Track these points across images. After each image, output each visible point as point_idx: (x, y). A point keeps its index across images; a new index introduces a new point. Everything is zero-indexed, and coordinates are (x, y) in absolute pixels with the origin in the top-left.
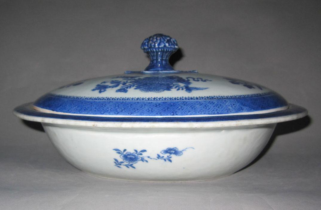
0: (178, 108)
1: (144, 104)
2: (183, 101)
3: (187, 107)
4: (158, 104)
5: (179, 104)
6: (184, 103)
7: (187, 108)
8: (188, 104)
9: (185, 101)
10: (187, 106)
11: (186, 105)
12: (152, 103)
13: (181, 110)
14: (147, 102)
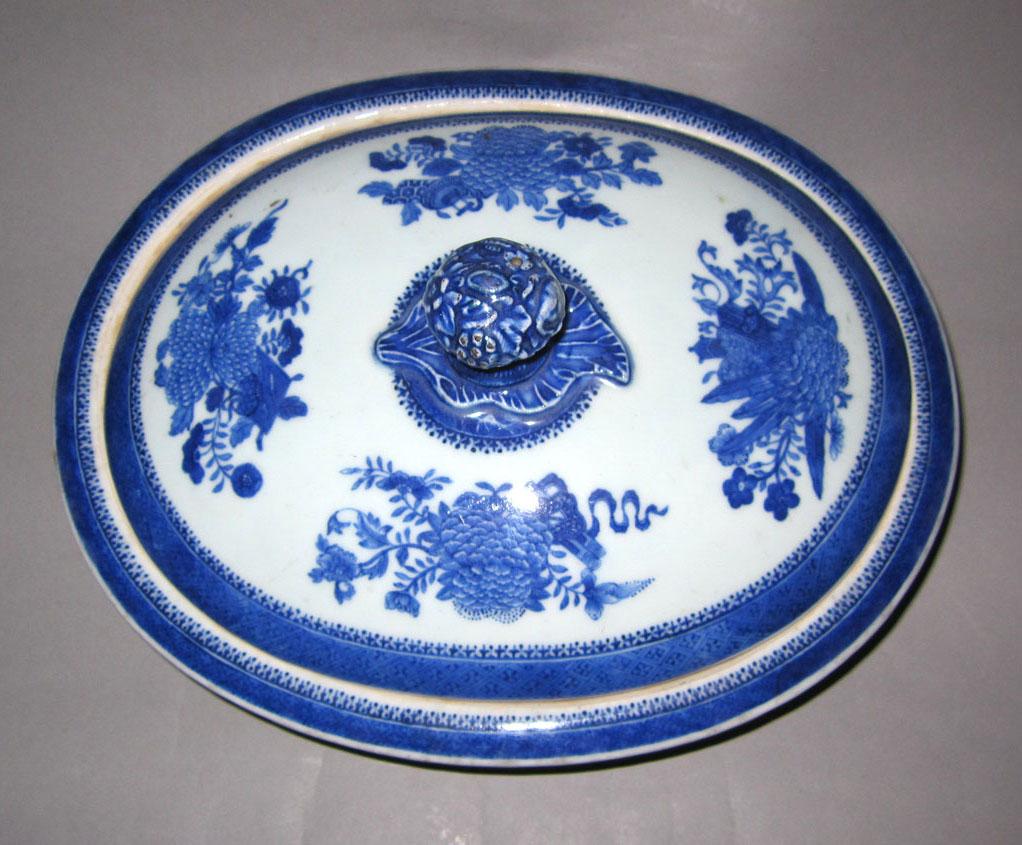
0: (564, 682)
1: (473, 670)
2: (577, 661)
3: (587, 678)
4: (510, 673)
5: (567, 672)
6: (579, 667)
7: (588, 681)
8: (589, 669)
9: (583, 661)
10: (587, 676)
11: (585, 673)
12: (493, 667)
13: (571, 687)
14: (480, 665)
